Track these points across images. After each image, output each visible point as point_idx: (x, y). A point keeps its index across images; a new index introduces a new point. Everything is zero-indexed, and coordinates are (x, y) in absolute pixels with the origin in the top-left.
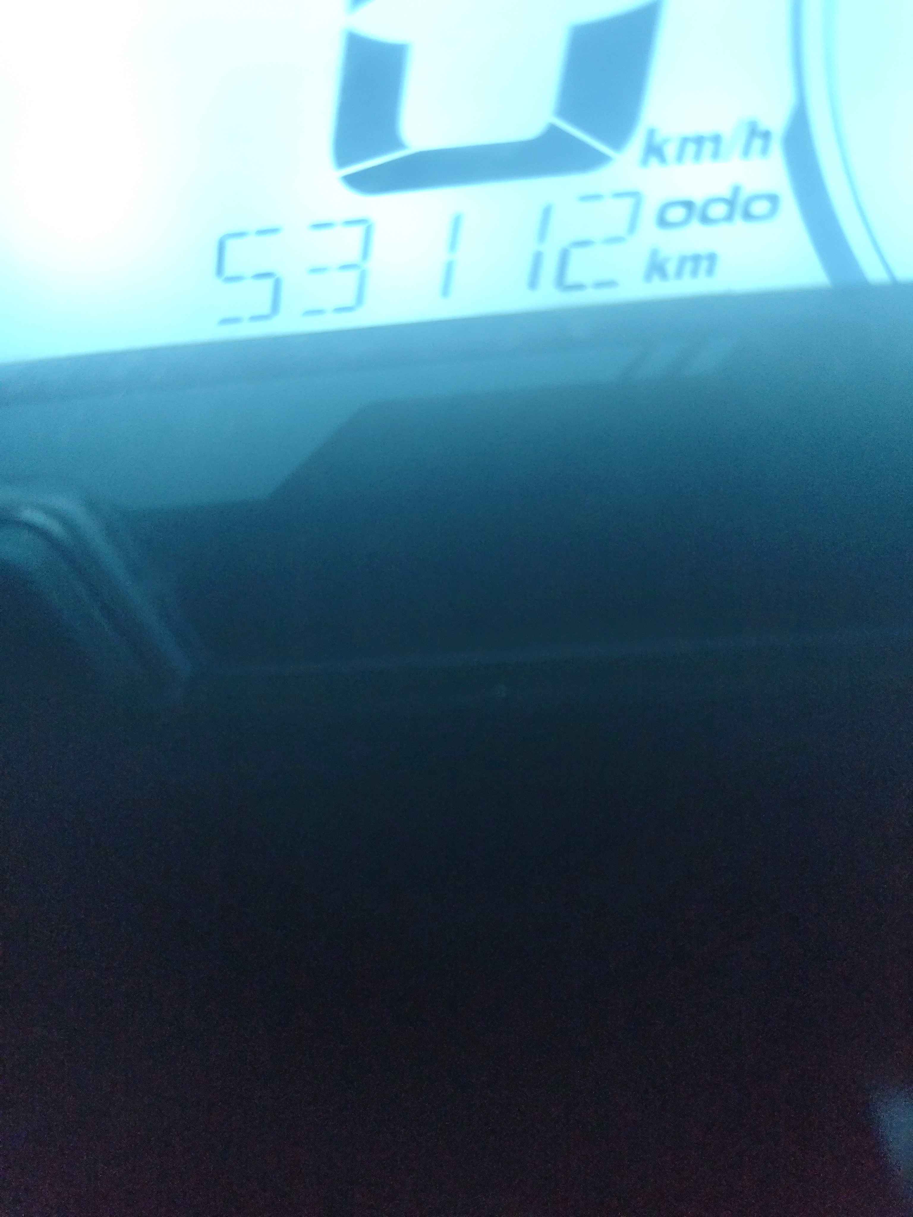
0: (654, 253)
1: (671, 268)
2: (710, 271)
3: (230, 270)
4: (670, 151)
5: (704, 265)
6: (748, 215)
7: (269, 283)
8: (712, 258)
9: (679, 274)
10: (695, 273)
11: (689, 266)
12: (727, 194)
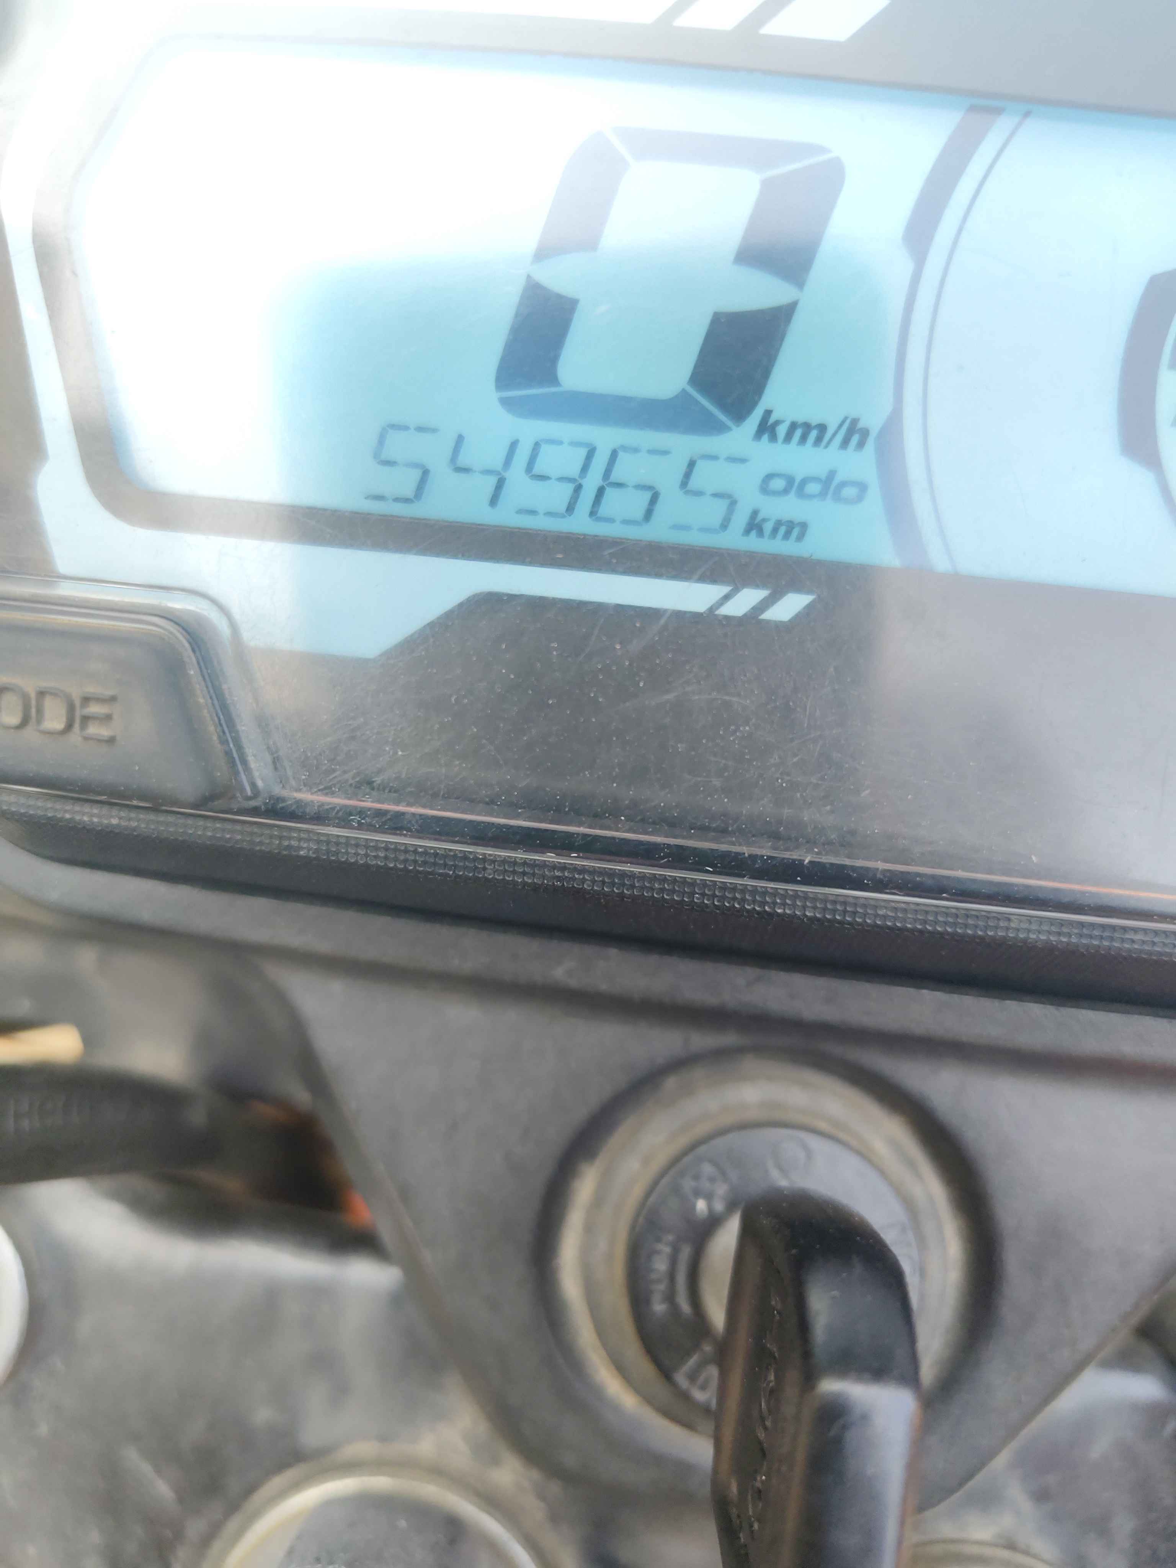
0: (755, 513)
4: (782, 430)
5: (796, 531)
8: (804, 526)
10: (787, 536)
11: (782, 530)
12: (823, 475)
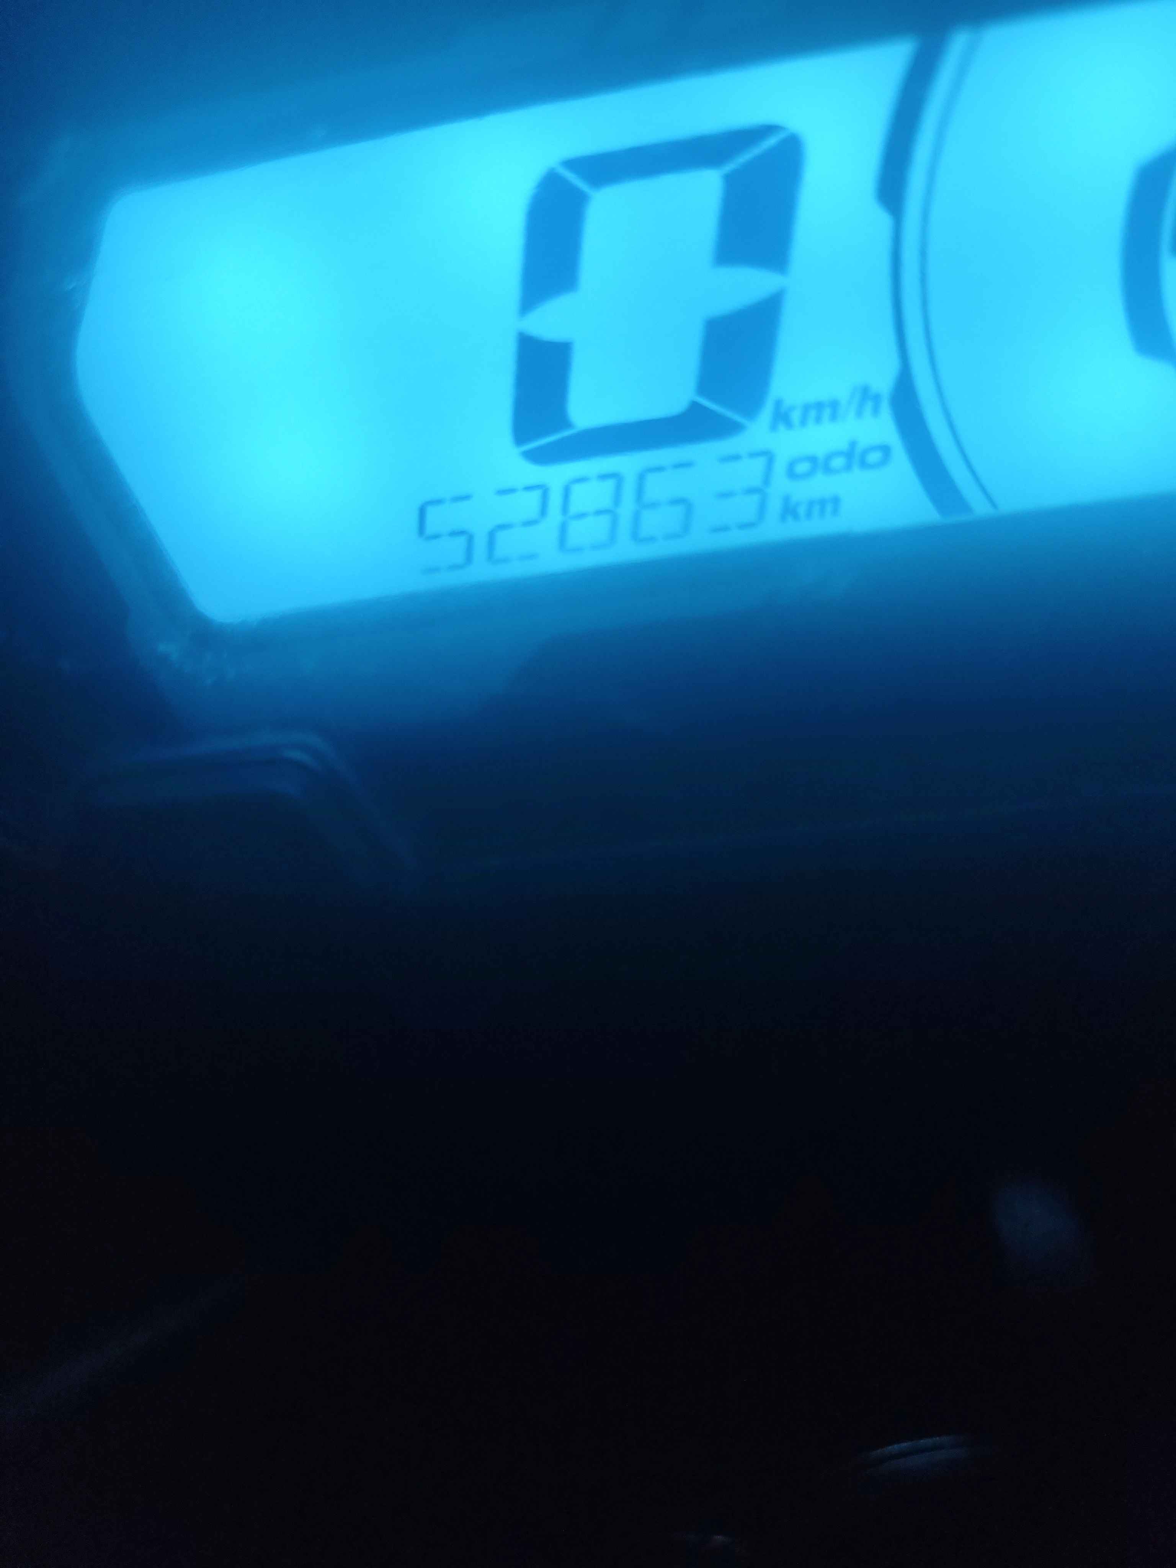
1: (802, 510)
2: (835, 511)
3: (430, 529)
5: (829, 508)
6: (864, 464)
7: (462, 541)
9: (809, 515)
10: (822, 514)
11: (816, 509)
12: (845, 448)
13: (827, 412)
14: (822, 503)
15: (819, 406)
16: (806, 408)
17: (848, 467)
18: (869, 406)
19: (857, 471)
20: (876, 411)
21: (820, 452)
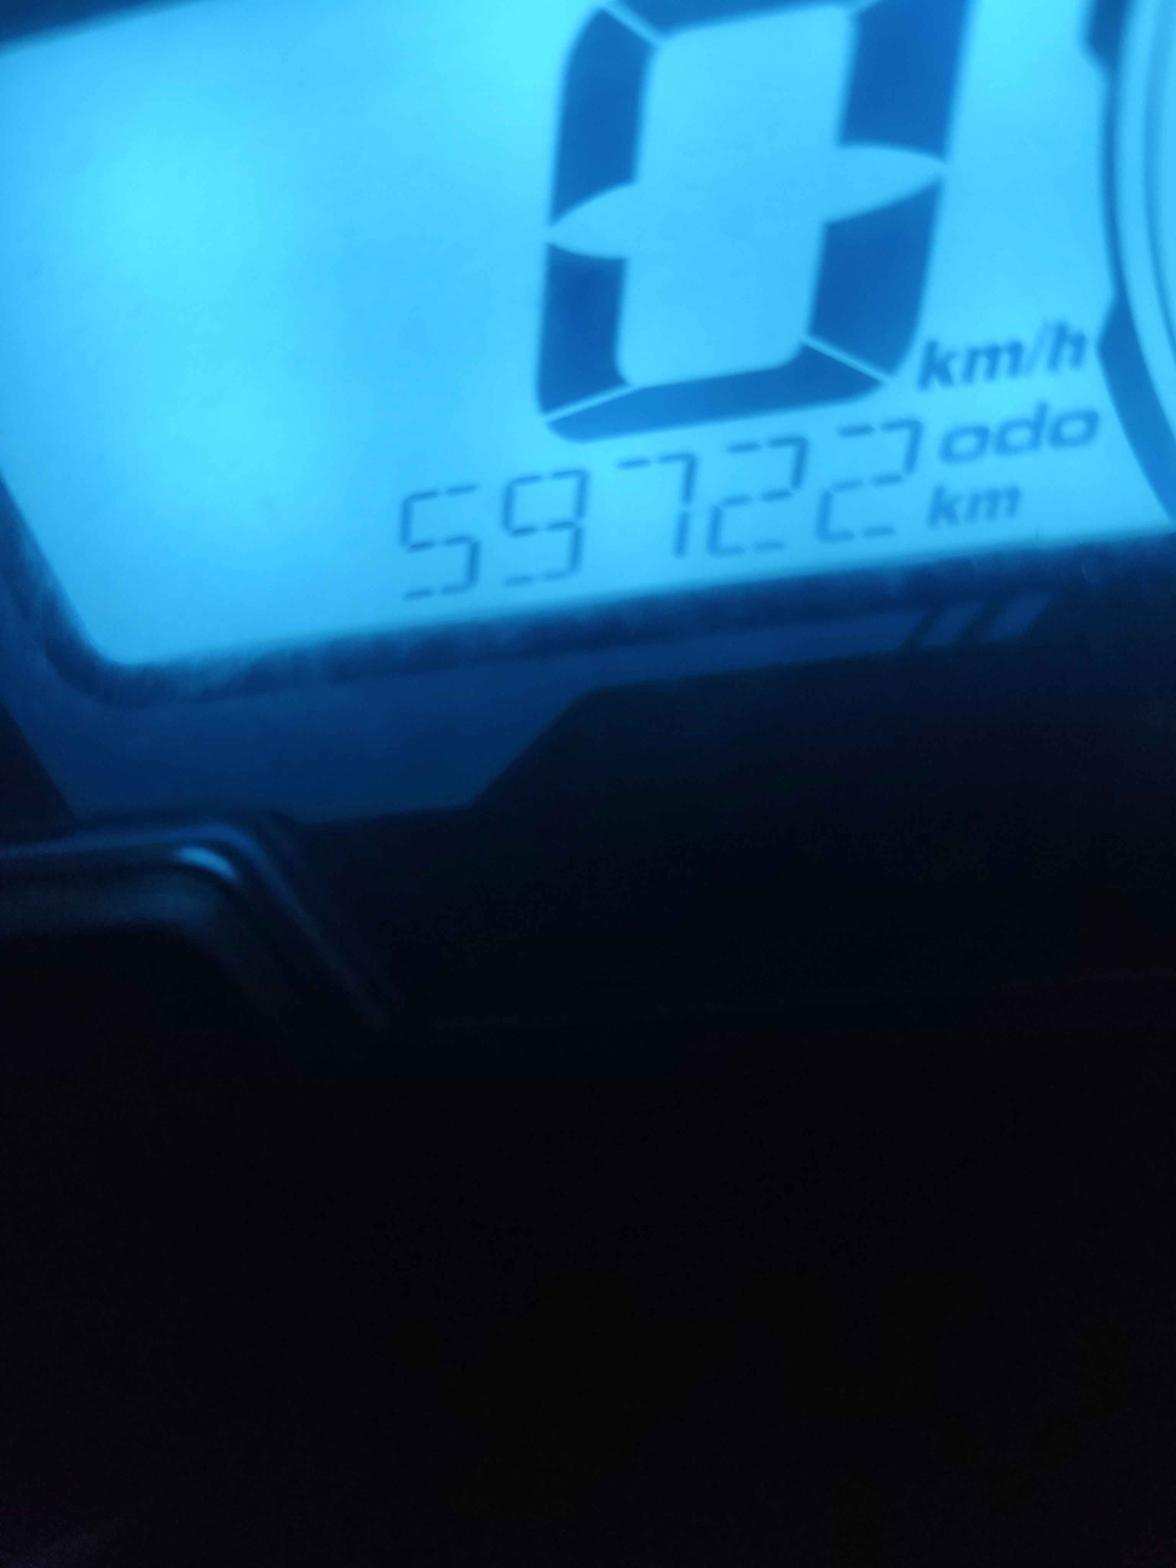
1: (962, 508)
2: (1012, 510)
3: (417, 534)
6: (1058, 440)
7: (464, 549)
9: (972, 515)
13: (1005, 360)
14: (994, 497)
15: (993, 353)
16: (973, 355)
17: (1035, 443)
18: (1067, 352)
19: (1047, 450)
20: (1077, 360)
21: (993, 419)
